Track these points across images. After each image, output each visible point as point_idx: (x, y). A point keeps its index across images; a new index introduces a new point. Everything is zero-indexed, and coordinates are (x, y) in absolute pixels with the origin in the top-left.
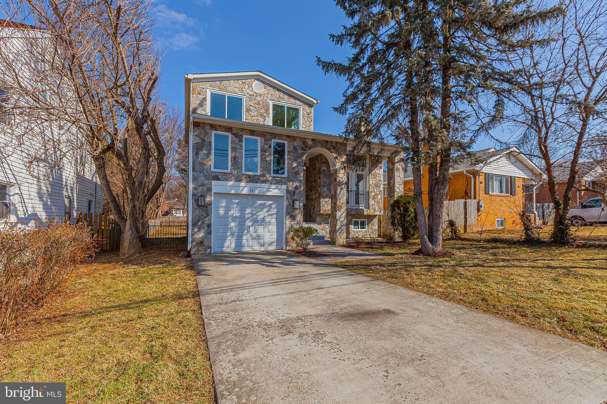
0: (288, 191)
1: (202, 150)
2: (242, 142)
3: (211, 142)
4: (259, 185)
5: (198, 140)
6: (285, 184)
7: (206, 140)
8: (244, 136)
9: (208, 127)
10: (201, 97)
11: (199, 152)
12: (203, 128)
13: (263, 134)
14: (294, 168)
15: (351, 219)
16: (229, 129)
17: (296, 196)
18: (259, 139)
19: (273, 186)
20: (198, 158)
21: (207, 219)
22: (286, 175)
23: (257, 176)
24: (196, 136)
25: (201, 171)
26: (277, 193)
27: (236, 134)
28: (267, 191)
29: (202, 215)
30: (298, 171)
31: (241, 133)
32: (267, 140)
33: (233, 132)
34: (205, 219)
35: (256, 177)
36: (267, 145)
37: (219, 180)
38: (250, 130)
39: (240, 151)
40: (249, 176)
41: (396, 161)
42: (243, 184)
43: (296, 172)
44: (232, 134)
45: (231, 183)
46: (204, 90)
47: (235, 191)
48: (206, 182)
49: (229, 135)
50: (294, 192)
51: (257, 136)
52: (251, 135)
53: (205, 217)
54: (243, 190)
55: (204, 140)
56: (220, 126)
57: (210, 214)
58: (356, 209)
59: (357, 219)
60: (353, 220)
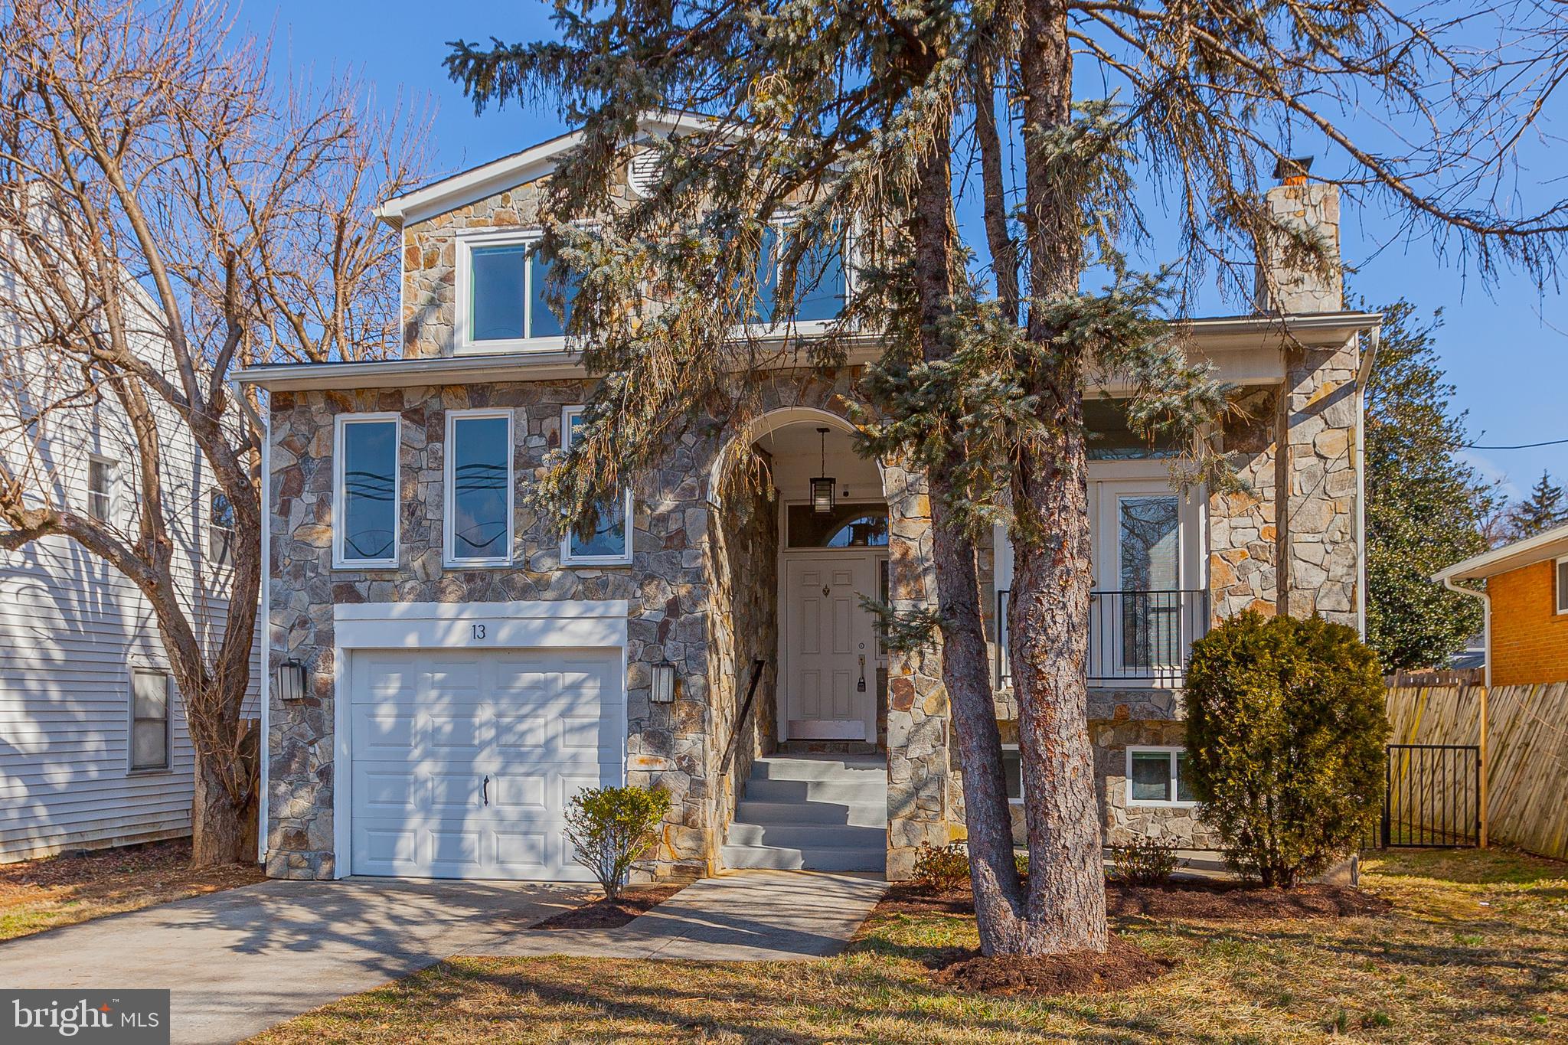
0: (635, 627)
1: (298, 493)
2: (441, 439)
3: (328, 460)
4: (510, 606)
5: (288, 460)
6: (619, 592)
7: (313, 454)
8: (453, 416)
9: (318, 405)
10: (436, 273)
11: (289, 501)
12: (304, 412)
13: (523, 392)
14: (664, 519)
15: (1118, 748)
16: (391, 398)
17: (670, 644)
18: (507, 413)
19: (571, 608)
20: (287, 523)
21: (318, 751)
22: (628, 557)
23: (502, 569)
24: (280, 444)
25: (298, 572)
26: (590, 634)
27: (415, 411)
28: (545, 630)
29: (302, 736)
30: (681, 532)
31: (435, 404)
32: (537, 417)
33: (407, 406)
34: (311, 750)
35: (497, 577)
36: (541, 435)
37: (358, 599)
38: (471, 386)
39: (437, 475)
40: (470, 576)
41: (1299, 403)
42: (447, 608)
43: (670, 538)
44: (404, 416)
45: (401, 607)
47: (420, 639)
48: (314, 610)
49: (395, 417)
50: (664, 627)
51: (498, 405)
52: (475, 406)
53: (311, 744)
54: (448, 631)
55: (304, 457)
56: (360, 391)
57: (328, 730)
58: (1118, 694)
59: (1158, 743)
60: (1130, 750)
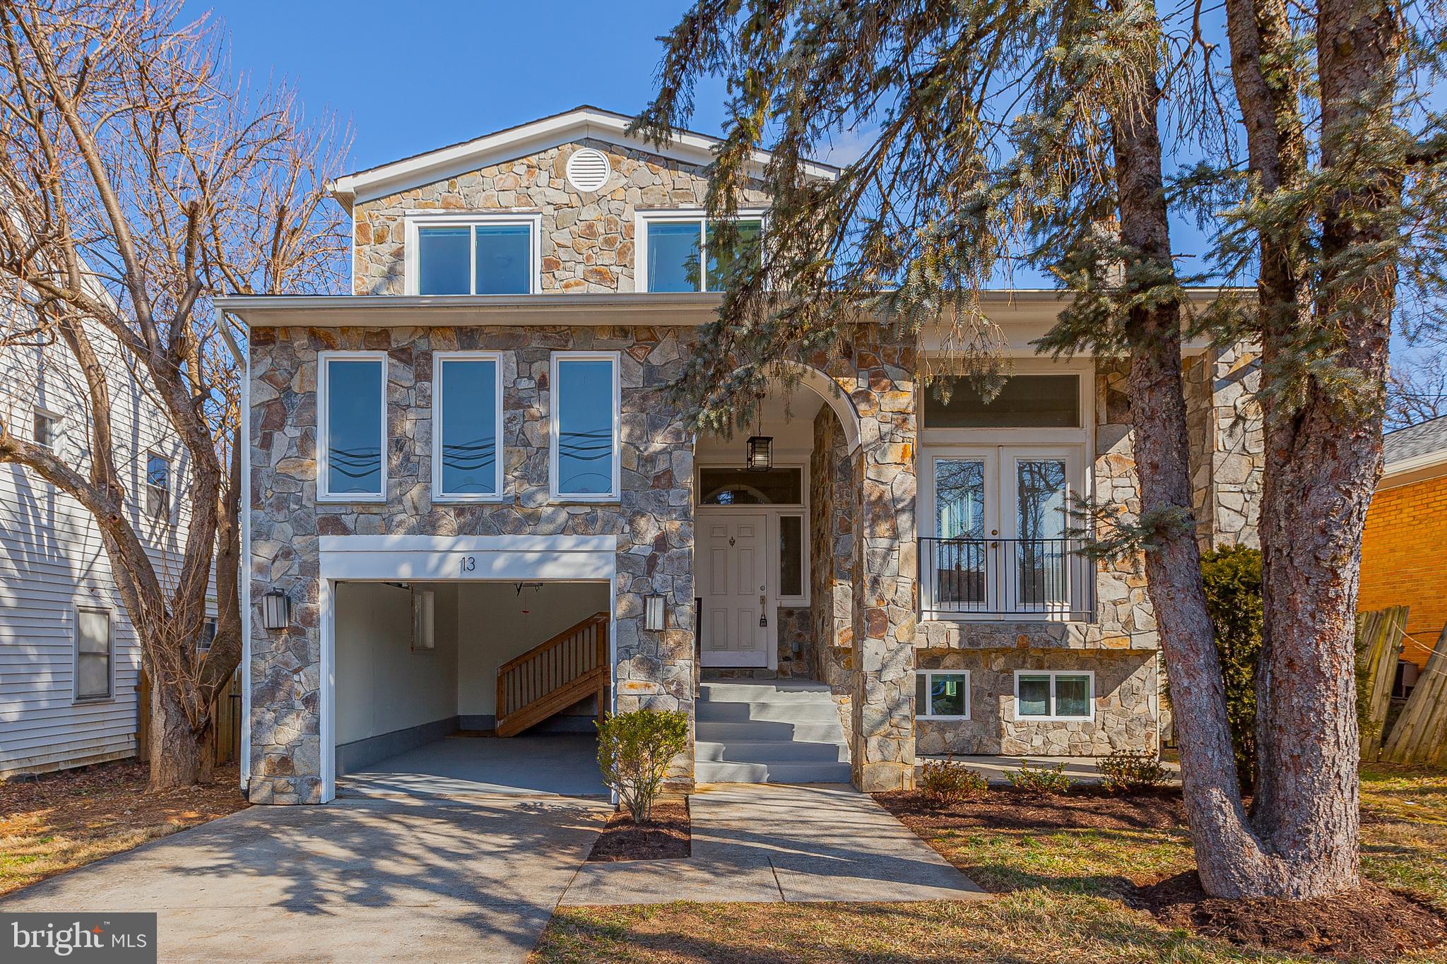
0: (624, 561)
1: (281, 426)
2: (429, 378)
3: (312, 395)
4: (501, 540)
5: (269, 394)
6: (608, 528)
7: (296, 389)
8: (439, 357)
9: (301, 341)
10: (386, 249)
11: (271, 435)
12: (286, 348)
13: (512, 336)
14: (652, 459)
15: (1008, 672)
16: (378, 337)
17: (658, 577)
18: (496, 357)
20: (269, 456)
21: (303, 679)
22: (616, 493)
23: (492, 504)
24: (261, 378)
25: (281, 504)
26: (584, 566)
27: (403, 350)
28: (540, 563)
29: (286, 664)
30: (668, 473)
31: (423, 345)
32: (526, 361)
33: (394, 345)
34: (296, 678)
35: (487, 512)
36: (530, 378)
37: (345, 531)
38: (460, 328)
39: (425, 412)
40: (460, 510)
41: (1223, 371)
42: (439, 541)
43: (657, 478)
44: (391, 355)
45: (392, 540)
46: (393, 225)
47: (413, 570)
48: (298, 542)
49: (382, 357)
50: (652, 562)
51: (488, 348)
52: (463, 348)
53: (296, 672)
54: (441, 562)
55: (287, 391)
56: (345, 330)
57: (313, 659)
58: (1020, 626)
59: (1041, 668)
60: (1017, 673)
